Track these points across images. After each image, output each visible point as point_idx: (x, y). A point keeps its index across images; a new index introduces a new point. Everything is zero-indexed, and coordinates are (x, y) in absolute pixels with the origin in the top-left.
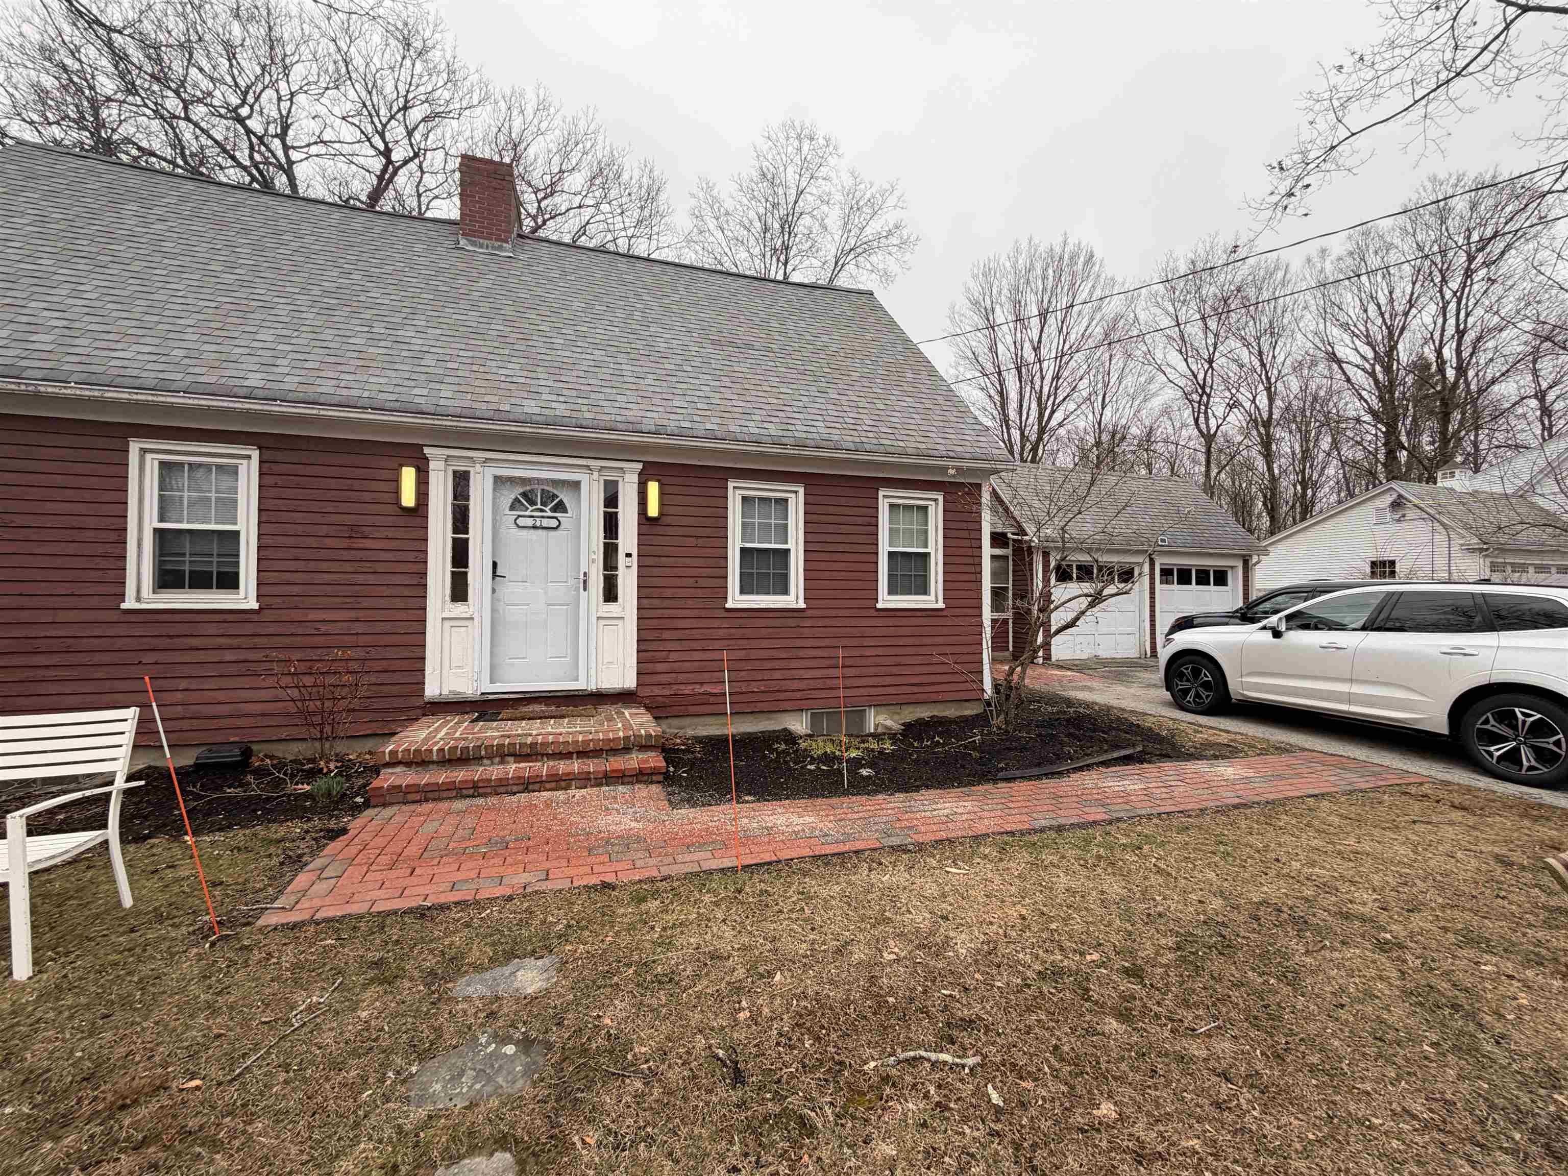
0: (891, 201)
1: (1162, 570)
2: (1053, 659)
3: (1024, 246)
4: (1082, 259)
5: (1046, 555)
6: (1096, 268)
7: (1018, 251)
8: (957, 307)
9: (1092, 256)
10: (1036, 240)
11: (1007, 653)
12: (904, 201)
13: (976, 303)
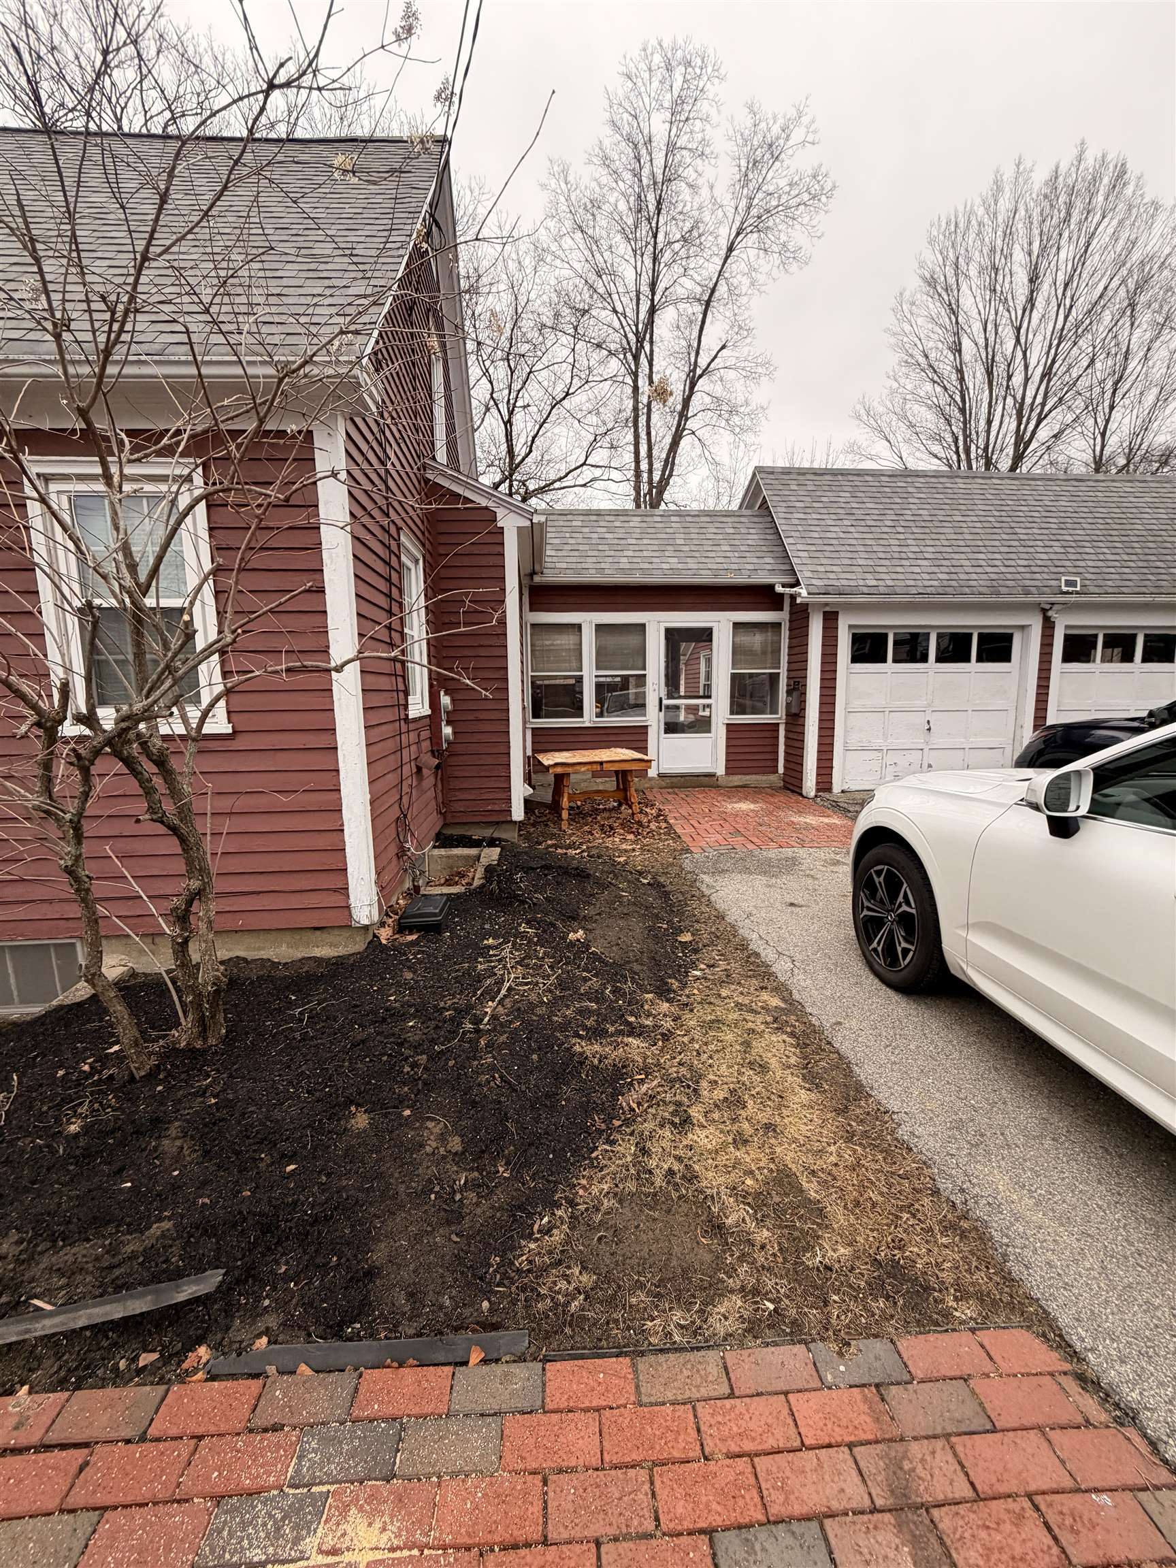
0: (797, 135)
1: (1068, 638)
2: (836, 788)
3: (1009, 173)
4: (1106, 181)
5: (830, 619)
6: (1129, 191)
7: (998, 187)
8: (907, 294)
9: (1123, 172)
10: (1027, 164)
11: (772, 777)
12: (815, 132)
13: (931, 282)
